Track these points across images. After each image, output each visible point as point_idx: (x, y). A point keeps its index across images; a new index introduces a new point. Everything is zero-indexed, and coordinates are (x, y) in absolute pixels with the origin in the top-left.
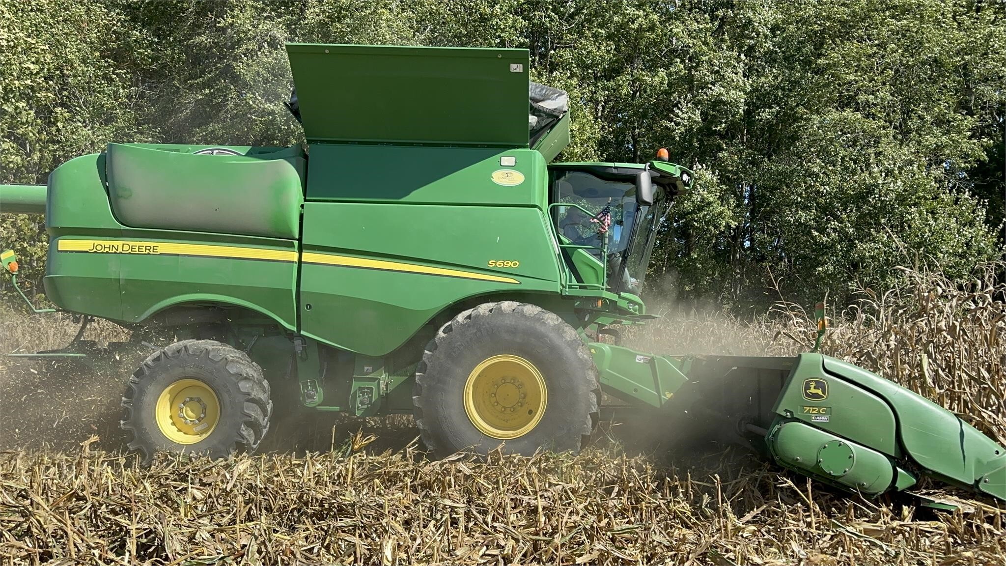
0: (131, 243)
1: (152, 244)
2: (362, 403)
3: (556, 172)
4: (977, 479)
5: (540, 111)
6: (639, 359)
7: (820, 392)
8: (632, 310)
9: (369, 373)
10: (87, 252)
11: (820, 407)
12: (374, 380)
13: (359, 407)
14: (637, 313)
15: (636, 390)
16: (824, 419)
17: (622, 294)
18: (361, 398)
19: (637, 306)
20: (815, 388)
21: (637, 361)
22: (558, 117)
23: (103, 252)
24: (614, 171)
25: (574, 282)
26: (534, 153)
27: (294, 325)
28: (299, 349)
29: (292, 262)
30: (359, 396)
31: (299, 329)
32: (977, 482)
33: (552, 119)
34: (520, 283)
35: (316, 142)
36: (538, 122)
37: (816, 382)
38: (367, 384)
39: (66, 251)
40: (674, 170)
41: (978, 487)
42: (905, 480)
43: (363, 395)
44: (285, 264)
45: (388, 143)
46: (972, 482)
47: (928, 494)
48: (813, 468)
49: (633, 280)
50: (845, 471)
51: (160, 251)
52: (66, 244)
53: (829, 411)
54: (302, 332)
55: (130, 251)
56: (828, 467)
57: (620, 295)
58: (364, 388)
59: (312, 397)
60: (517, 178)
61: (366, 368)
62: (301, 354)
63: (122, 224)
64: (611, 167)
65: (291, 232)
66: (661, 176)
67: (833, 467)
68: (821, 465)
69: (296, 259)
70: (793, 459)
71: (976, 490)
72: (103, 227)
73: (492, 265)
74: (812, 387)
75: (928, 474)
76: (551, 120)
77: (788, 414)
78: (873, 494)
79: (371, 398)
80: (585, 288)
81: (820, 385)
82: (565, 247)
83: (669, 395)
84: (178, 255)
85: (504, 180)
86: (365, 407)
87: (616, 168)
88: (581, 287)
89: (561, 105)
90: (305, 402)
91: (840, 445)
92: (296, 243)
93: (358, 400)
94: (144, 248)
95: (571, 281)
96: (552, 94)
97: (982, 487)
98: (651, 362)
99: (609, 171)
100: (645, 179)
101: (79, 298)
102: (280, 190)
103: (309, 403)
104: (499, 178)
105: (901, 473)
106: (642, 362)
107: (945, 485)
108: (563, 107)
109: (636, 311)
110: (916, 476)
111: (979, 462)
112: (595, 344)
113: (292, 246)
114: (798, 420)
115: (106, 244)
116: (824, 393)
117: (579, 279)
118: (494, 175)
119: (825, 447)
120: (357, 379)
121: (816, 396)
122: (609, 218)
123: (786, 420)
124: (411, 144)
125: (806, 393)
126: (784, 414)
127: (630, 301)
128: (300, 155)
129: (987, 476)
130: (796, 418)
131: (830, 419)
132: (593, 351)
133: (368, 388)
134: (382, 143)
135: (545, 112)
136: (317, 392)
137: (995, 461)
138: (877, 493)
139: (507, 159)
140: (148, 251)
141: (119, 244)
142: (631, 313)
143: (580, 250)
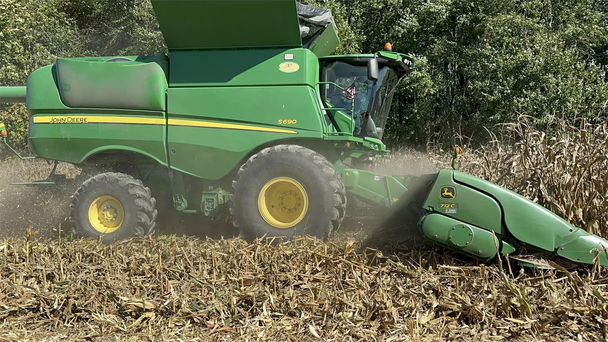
0: (72, 117)
1: (83, 117)
2: (208, 208)
3: (324, 63)
4: (557, 248)
5: (310, 23)
6: (377, 178)
7: (450, 194)
8: (373, 148)
9: (212, 190)
10: (49, 123)
11: (450, 204)
12: (214, 194)
13: (206, 210)
14: (377, 149)
15: (375, 197)
16: (453, 211)
17: (366, 138)
18: (208, 205)
19: (377, 145)
20: (447, 192)
21: (375, 179)
22: (324, 27)
23: (57, 123)
24: (358, 60)
25: (336, 131)
26: (305, 51)
27: (166, 163)
28: (171, 177)
29: (162, 125)
30: (206, 204)
31: (169, 165)
32: (556, 250)
33: (321, 28)
34: (298, 133)
35: (174, 50)
36: (310, 31)
37: (448, 188)
38: (210, 197)
39: (38, 123)
40: (397, 57)
41: (557, 253)
42: (508, 249)
43: (209, 203)
44: (158, 126)
45: (217, 49)
46: (553, 250)
47: (523, 258)
48: (446, 242)
49: (378, 129)
50: (467, 244)
51: (88, 121)
52: (38, 119)
53: (457, 206)
54: (171, 167)
55: (72, 122)
56: (456, 241)
57: (364, 139)
58: (209, 199)
59: (180, 205)
60: (295, 67)
61: (210, 187)
62: (173, 179)
63: (67, 106)
64: (357, 57)
65: (160, 107)
66: (389, 61)
67: (458, 241)
68: (451, 240)
69: (165, 123)
70: (433, 237)
71: (556, 255)
72: (56, 108)
73: (280, 122)
74: (446, 191)
75: (523, 245)
76: (319, 28)
77: (431, 208)
78: (487, 258)
79: (213, 205)
80: (342, 135)
81: (450, 190)
82: (329, 110)
83: (395, 200)
84: (98, 123)
85: (287, 69)
86: (210, 210)
87: (359, 57)
89: (326, 18)
90: (177, 208)
91: (463, 227)
92: (164, 113)
93: (206, 207)
94: (79, 119)
95: (333, 131)
96: (319, 12)
97: (559, 253)
98: (384, 179)
99: (355, 60)
100: (373, 64)
101: (47, 150)
102: (152, 81)
103: (179, 208)
104: (284, 67)
105: (504, 244)
106: (378, 180)
107: (536, 252)
108: (327, 20)
109: (376, 148)
110: (515, 246)
111: (558, 237)
112: (349, 170)
113: (162, 115)
114: (438, 213)
115: (59, 118)
116: (453, 194)
117: (338, 130)
118: (280, 66)
119: (453, 229)
120: (205, 194)
121: (448, 197)
122: (354, 90)
123: (429, 212)
124: (230, 49)
125: (442, 195)
126: (428, 209)
127: (371, 142)
128: (164, 59)
129: (563, 246)
130: (435, 211)
131: (457, 211)
132: (347, 174)
133: (211, 199)
134: (213, 49)
135: (314, 24)
136: (183, 202)
137: (569, 236)
138: (489, 257)
139: (288, 56)
140: (81, 121)
141: (67, 118)
142: (372, 150)
143: (339, 111)
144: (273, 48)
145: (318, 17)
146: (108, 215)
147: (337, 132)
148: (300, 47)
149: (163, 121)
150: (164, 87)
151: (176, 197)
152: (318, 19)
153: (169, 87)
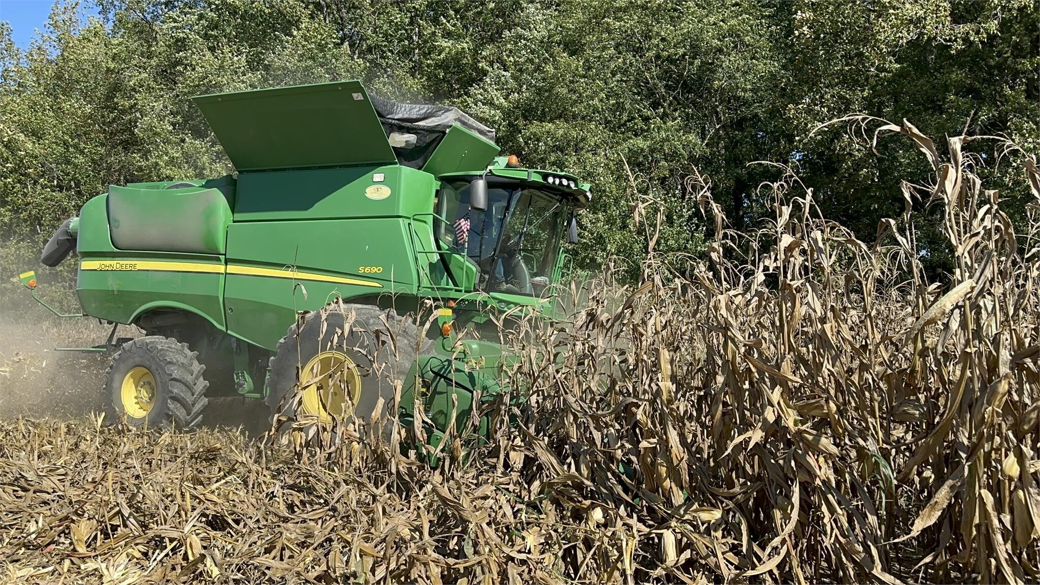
0: (121, 262)
1: (133, 263)
25: (451, 285)
45: (293, 169)
51: (138, 268)
52: (87, 264)
54: (229, 332)
59: (241, 386)
73: (361, 271)
76: (435, 135)
88: (456, 291)
92: (222, 257)
95: (448, 284)
102: (209, 213)
118: (368, 190)
124: (309, 168)
135: (424, 130)
144: (362, 165)
145: (433, 119)
146: (144, 394)
147: (453, 287)
148: (396, 163)
149: (221, 268)
150: (225, 222)
151: (237, 374)
152: (432, 122)
153: (234, 222)
